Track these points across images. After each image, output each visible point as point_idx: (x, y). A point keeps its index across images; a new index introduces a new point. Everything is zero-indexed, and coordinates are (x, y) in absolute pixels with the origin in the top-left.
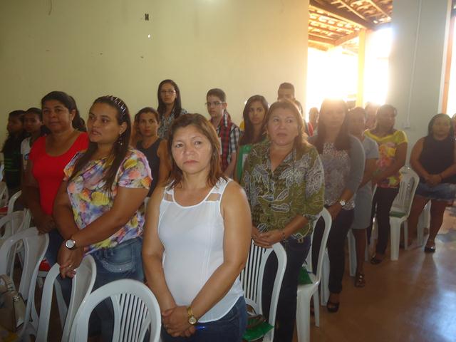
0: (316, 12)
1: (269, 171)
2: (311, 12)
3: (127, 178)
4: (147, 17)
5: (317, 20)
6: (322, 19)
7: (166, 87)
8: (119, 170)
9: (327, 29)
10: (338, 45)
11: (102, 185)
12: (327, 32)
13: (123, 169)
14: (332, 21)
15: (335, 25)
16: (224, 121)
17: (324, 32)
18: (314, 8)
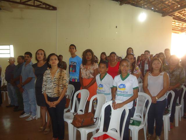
0: (174, 21)
1: (170, 72)
2: (173, 21)
3: (136, 71)
4: (116, 27)
5: (175, 24)
6: (177, 23)
7: (130, 50)
8: (134, 70)
9: (179, 27)
10: (183, 32)
11: (131, 73)
12: (178, 28)
13: (135, 70)
14: (181, 24)
15: (182, 25)
16: (149, 60)
17: (177, 27)
18: (174, 20)
